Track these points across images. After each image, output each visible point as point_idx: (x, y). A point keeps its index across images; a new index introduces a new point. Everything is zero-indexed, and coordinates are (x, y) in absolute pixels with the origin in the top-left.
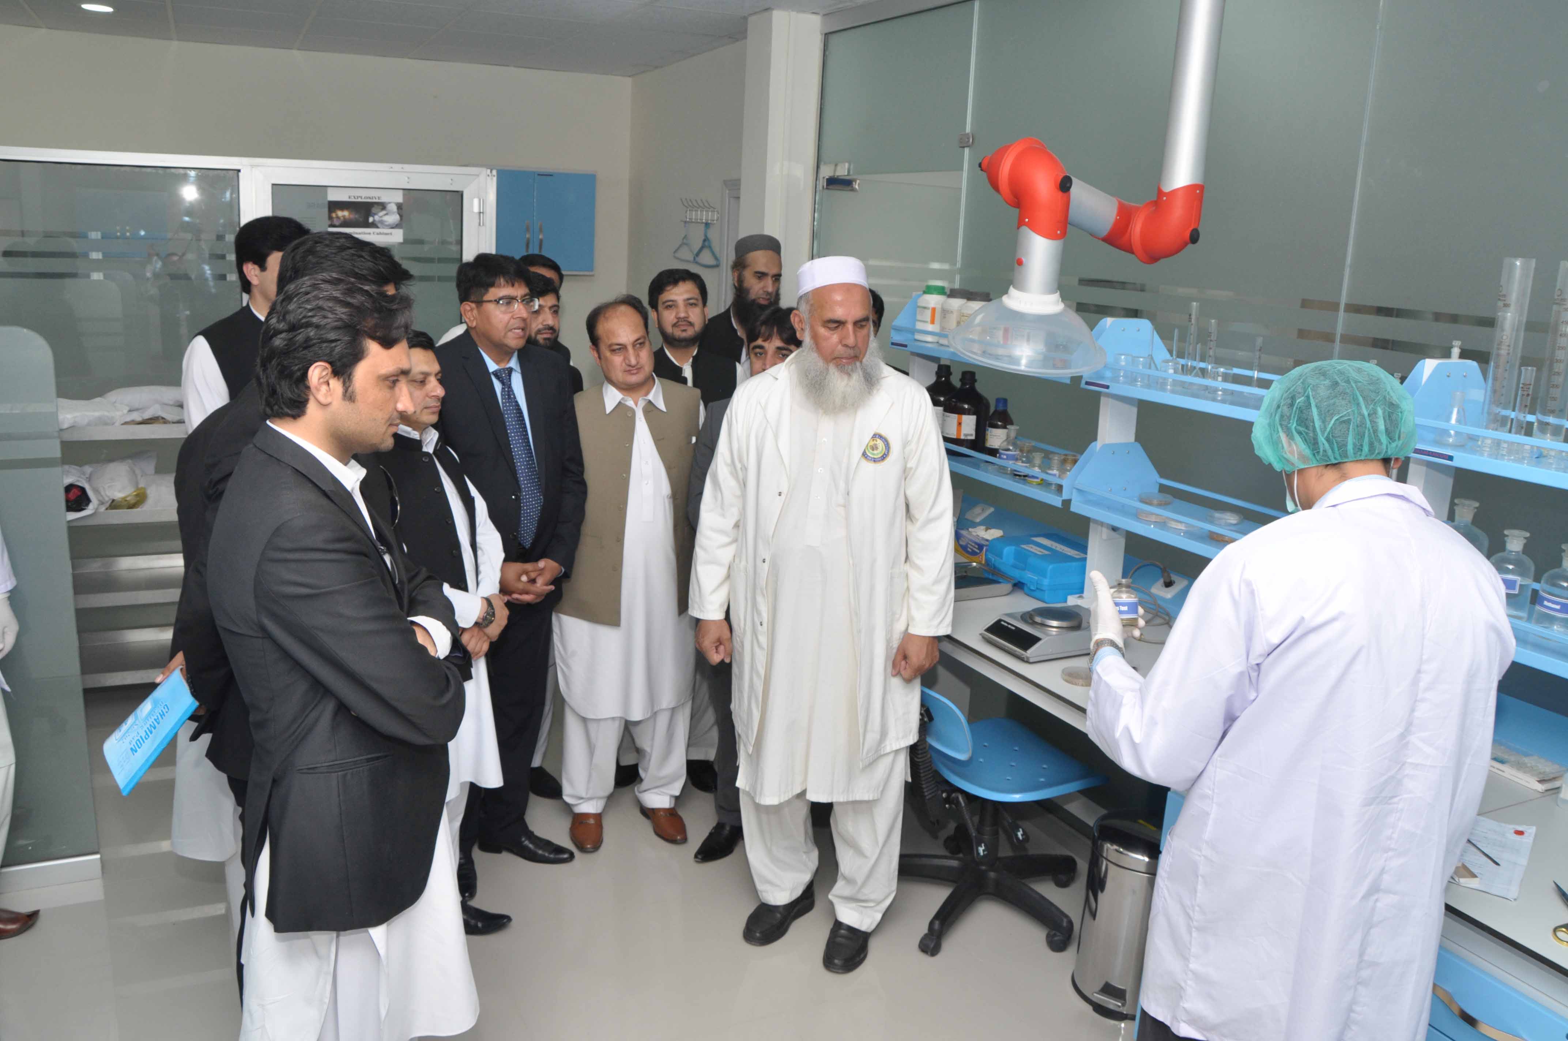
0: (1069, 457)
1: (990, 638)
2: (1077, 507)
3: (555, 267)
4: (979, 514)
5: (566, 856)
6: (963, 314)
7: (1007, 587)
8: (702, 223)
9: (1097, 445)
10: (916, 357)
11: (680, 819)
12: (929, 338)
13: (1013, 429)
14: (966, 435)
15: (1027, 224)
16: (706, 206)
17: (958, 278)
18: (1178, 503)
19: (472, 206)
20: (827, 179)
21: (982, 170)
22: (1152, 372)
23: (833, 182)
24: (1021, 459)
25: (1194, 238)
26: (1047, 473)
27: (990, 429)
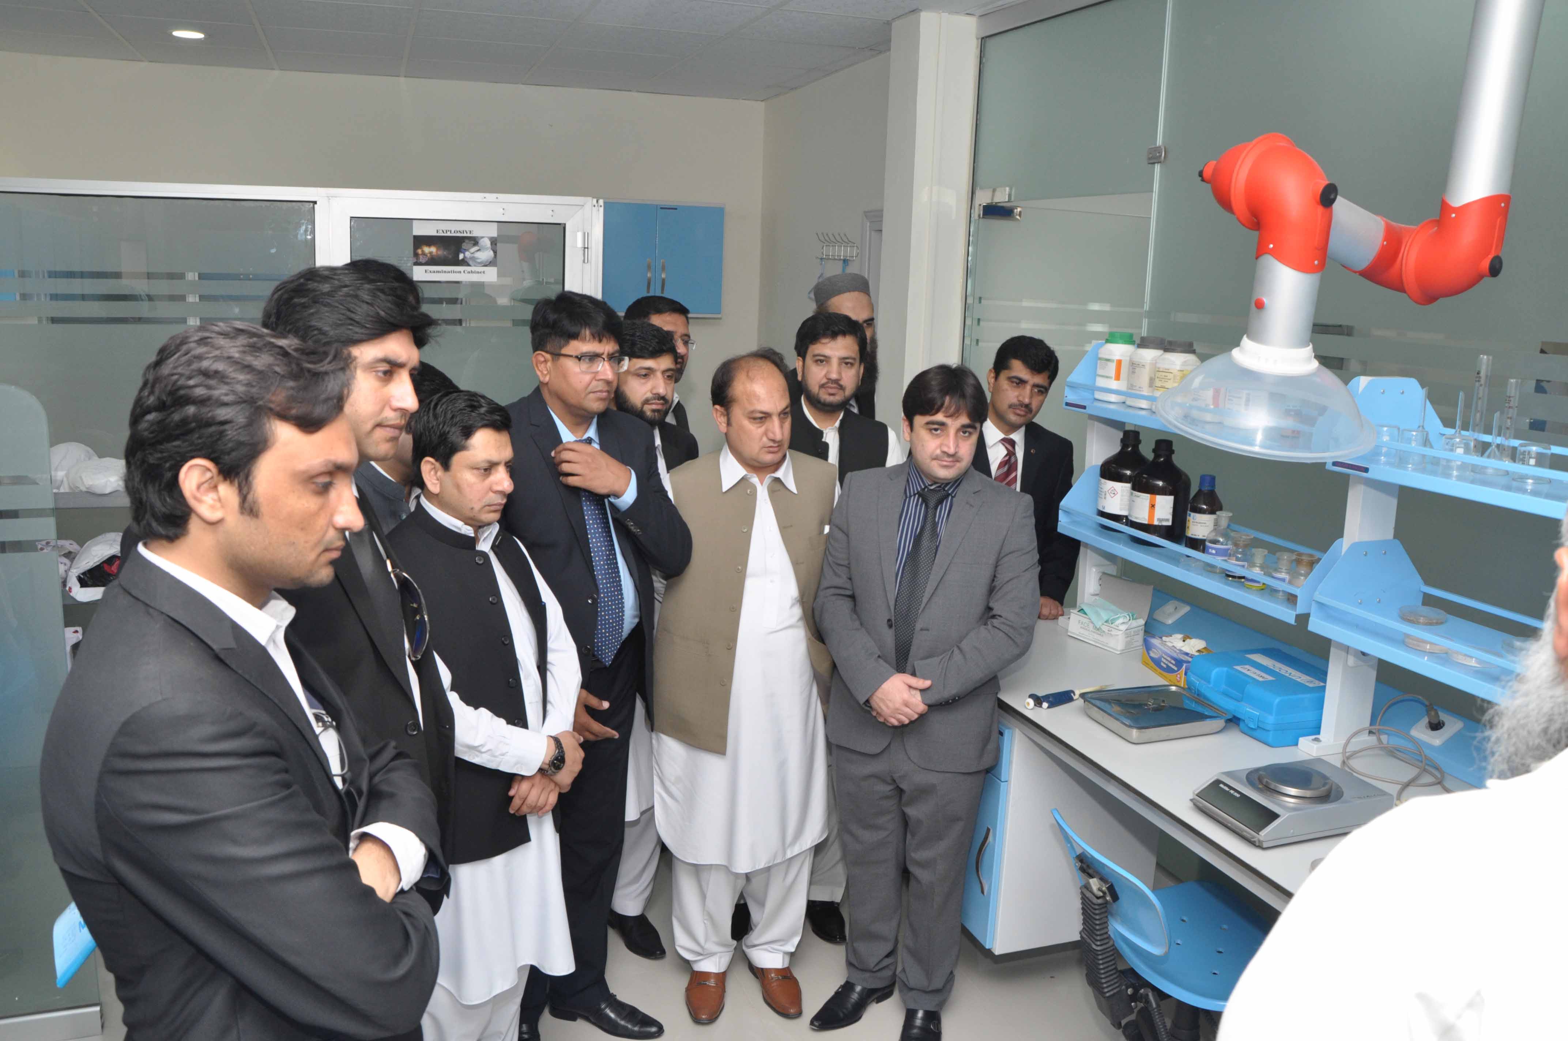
0: (1304, 558)
1: (1205, 806)
2: (1317, 625)
3: (681, 310)
4: (1170, 615)
5: (654, 1029)
6: (1159, 368)
7: (1220, 723)
8: (840, 260)
9: (1345, 543)
10: (1096, 423)
11: (796, 982)
12: (1113, 398)
13: (1224, 516)
14: (1160, 520)
15: (1272, 253)
16: (847, 242)
17: (1145, 322)
18: (1455, 622)
19: (574, 242)
20: (984, 207)
21: (1203, 180)
22: (1427, 451)
23: (993, 211)
24: (1234, 555)
25: (1495, 270)
26: (1273, 577)
27: (1192, 514)
